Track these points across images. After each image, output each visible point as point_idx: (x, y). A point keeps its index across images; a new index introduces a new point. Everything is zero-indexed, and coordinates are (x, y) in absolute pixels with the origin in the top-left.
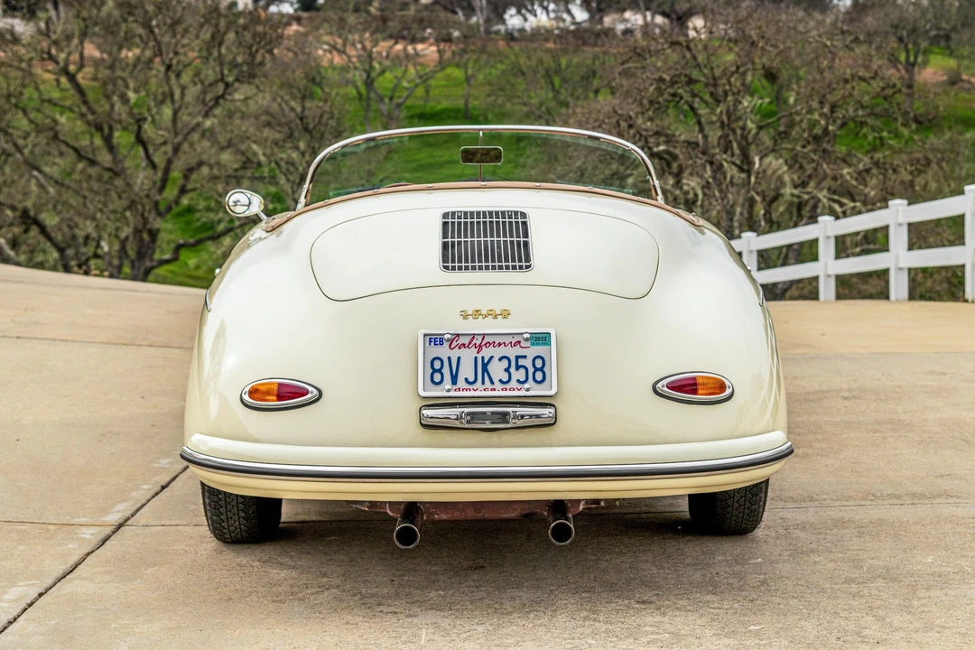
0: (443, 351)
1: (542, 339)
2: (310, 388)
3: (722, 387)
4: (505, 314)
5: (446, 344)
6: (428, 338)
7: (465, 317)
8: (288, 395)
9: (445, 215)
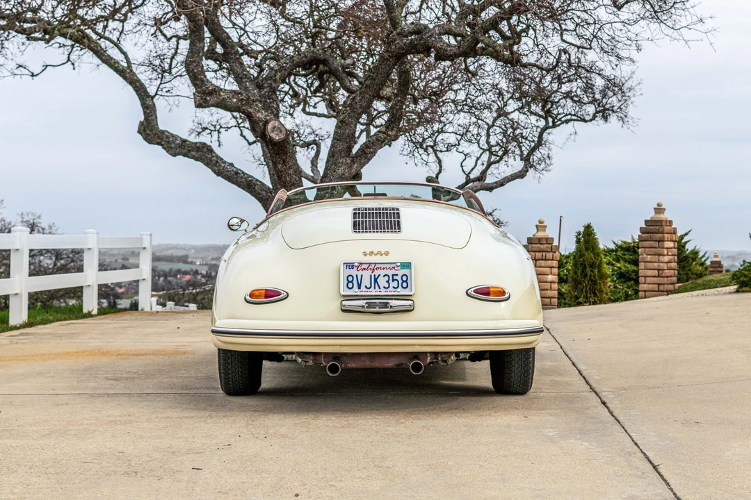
0: (354, 272)
1: (407, 265)
2: (282, 292)
3: (503, 293)
4: (387, 254)
5: (355, 269)
6: (345, 265)
7: (365, 255)
8: (270, 296)
9: (355, 209)
